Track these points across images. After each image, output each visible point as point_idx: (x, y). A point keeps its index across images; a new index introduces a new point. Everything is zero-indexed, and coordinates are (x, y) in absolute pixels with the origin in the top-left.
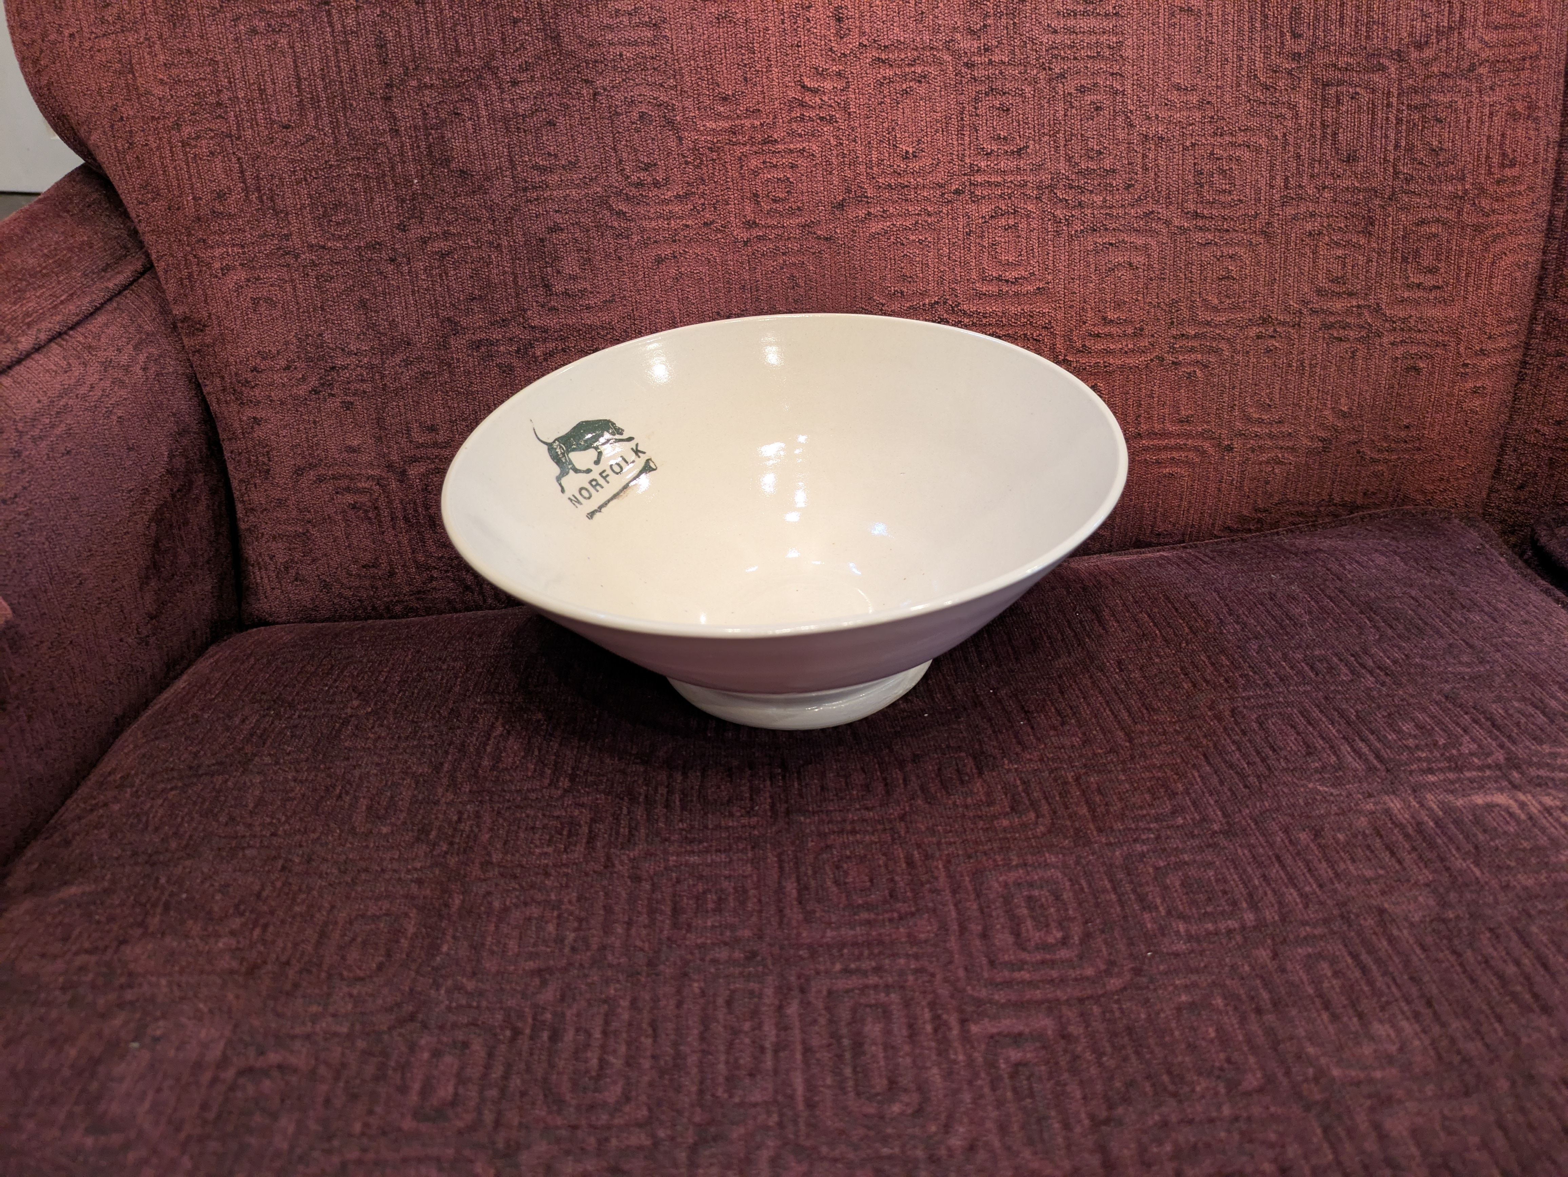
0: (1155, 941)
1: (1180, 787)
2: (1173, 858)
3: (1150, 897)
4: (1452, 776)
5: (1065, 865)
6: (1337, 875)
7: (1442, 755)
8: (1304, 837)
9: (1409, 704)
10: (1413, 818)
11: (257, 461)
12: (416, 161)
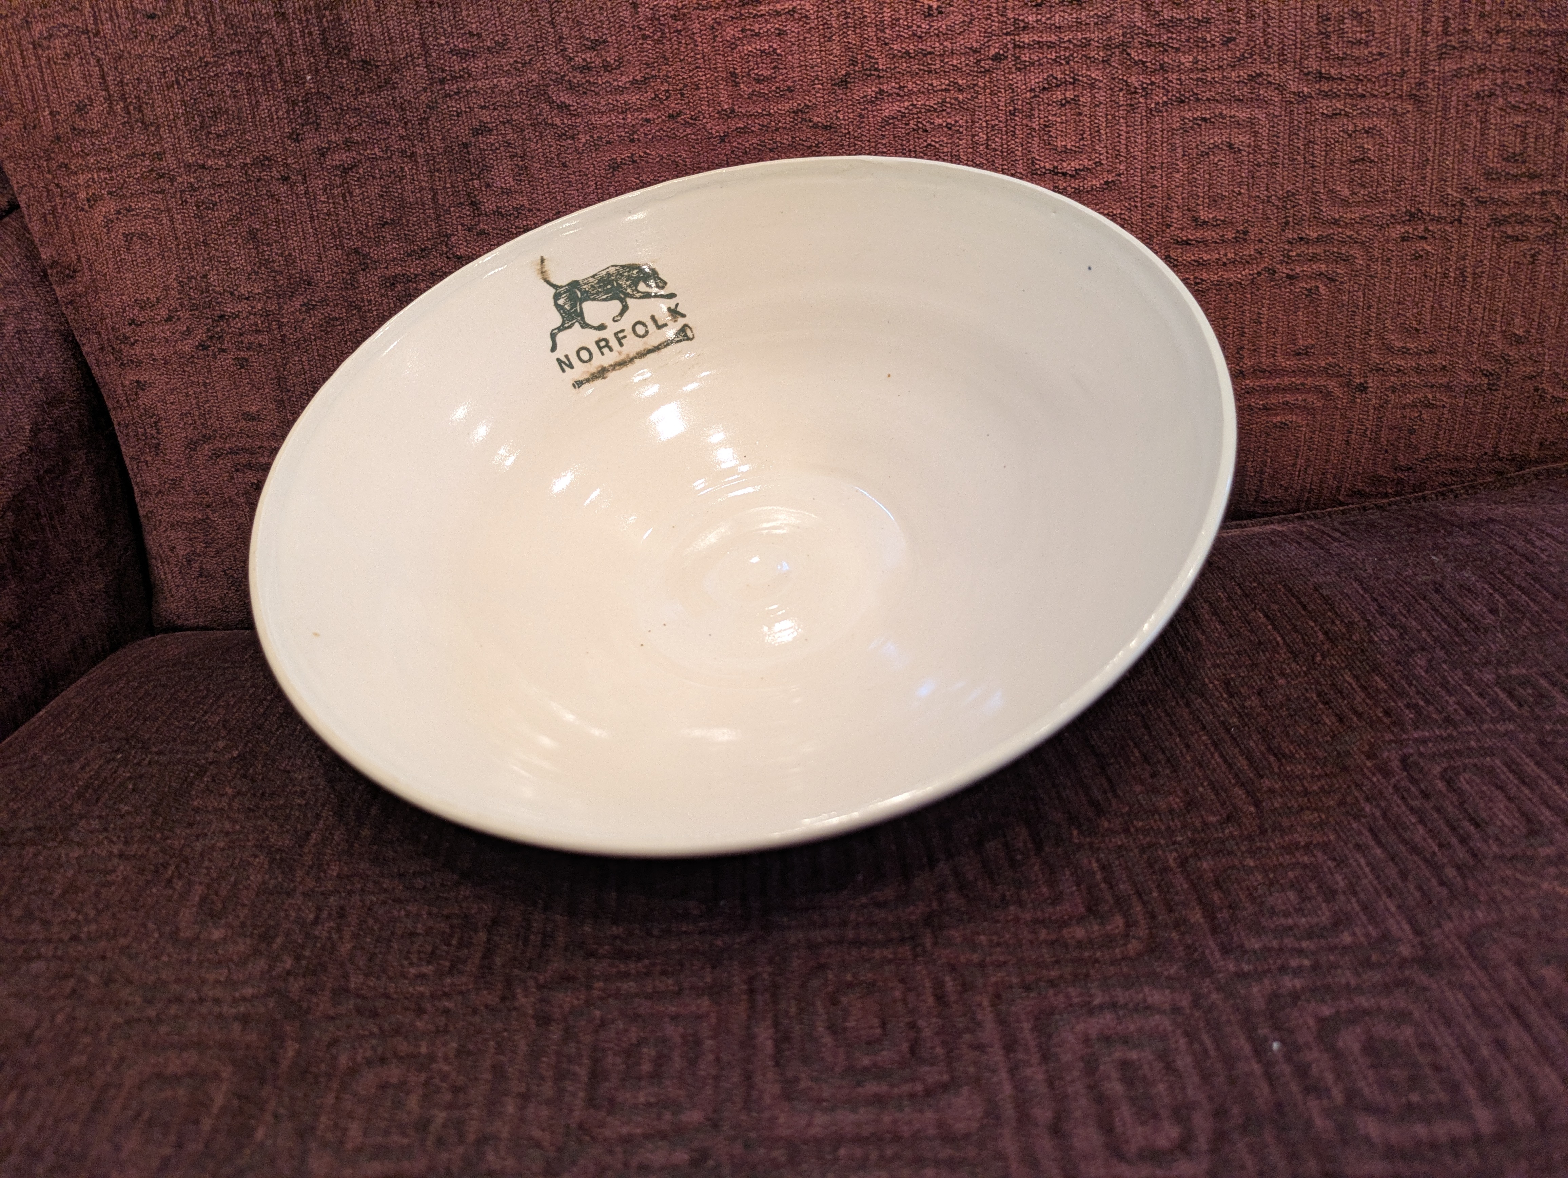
2: (1343, 1003)
5: (1177, 1009)
11: (145, 434)
12: (309, 51)
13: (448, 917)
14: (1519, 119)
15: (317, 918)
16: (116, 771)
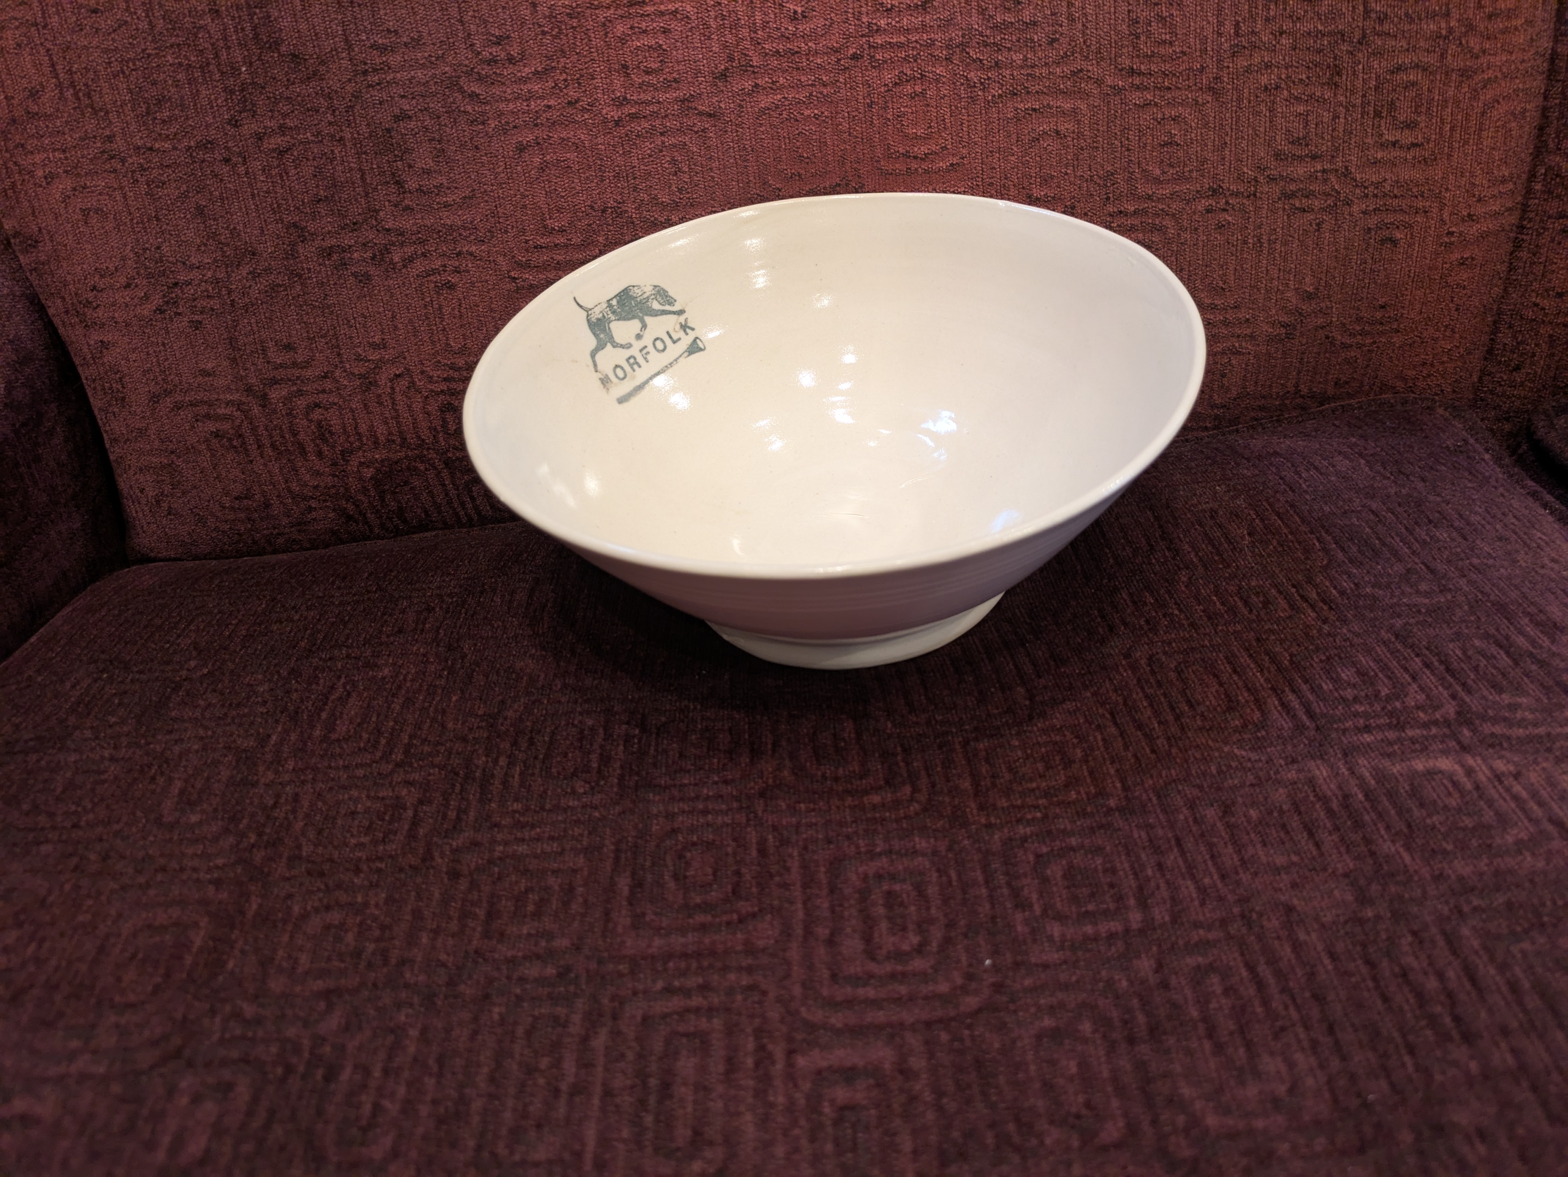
0: (1024, 947)
1: (1079, 753)
2: (1058, 843)
3: (1026, 891)
4: (1391, 735)
5: (935, 853)
6: (1243, 861)
7: (1383, 709)
8: (1211, 814)
9: (1352, 645)
10: (1340, 788)
11: (111, 388)
12: (242, 45)
13: (383, 798)
14: (1301, 109)
15: (276, 803)
16: (103, 688)
